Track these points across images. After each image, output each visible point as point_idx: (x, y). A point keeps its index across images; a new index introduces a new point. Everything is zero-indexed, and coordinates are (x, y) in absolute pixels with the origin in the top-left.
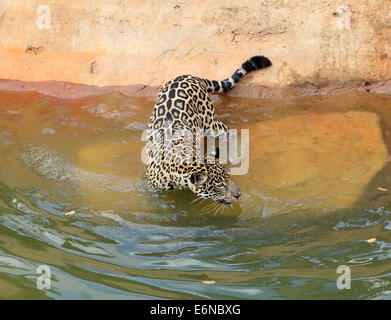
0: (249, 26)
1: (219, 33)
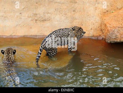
0: (40, 18)
1: (32, 20)
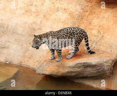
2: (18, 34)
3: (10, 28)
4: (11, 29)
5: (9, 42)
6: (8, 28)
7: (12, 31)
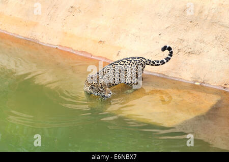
0: (186, 48)
2: (223, 26)
3: (206, 12)
4: (208, 16)
5: (202, 41)
6: (202, 12)
7: (209, 18)
